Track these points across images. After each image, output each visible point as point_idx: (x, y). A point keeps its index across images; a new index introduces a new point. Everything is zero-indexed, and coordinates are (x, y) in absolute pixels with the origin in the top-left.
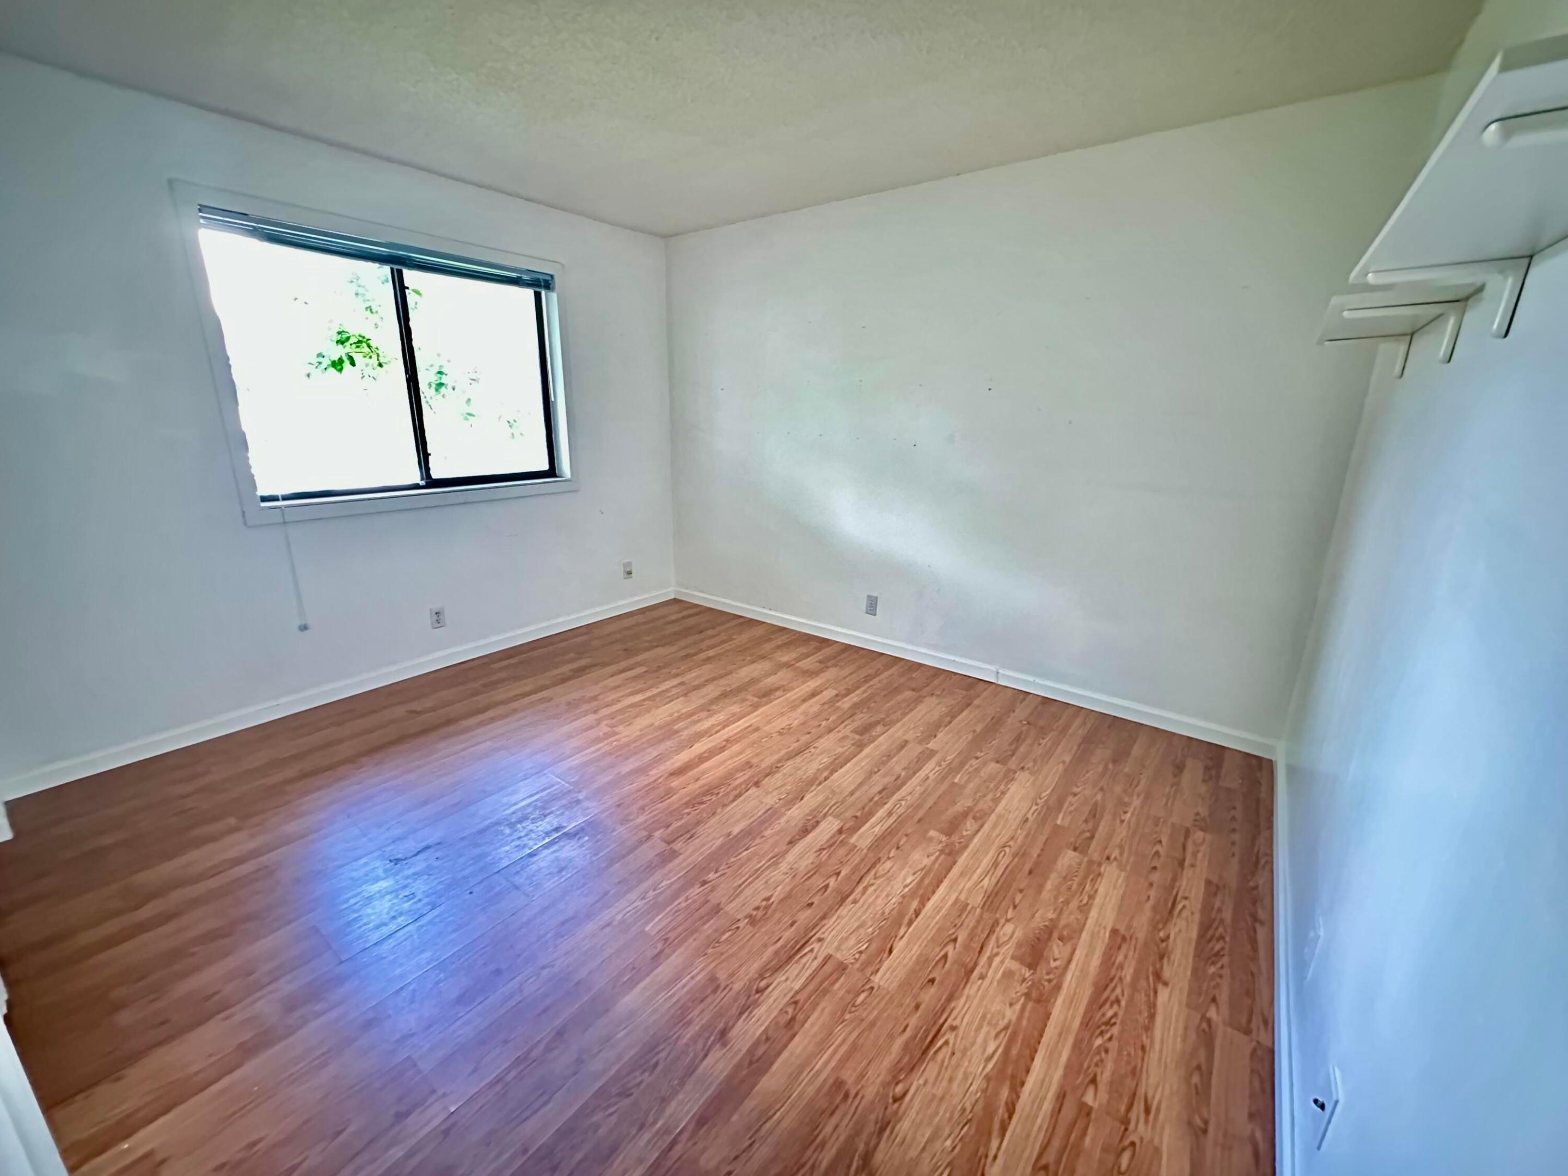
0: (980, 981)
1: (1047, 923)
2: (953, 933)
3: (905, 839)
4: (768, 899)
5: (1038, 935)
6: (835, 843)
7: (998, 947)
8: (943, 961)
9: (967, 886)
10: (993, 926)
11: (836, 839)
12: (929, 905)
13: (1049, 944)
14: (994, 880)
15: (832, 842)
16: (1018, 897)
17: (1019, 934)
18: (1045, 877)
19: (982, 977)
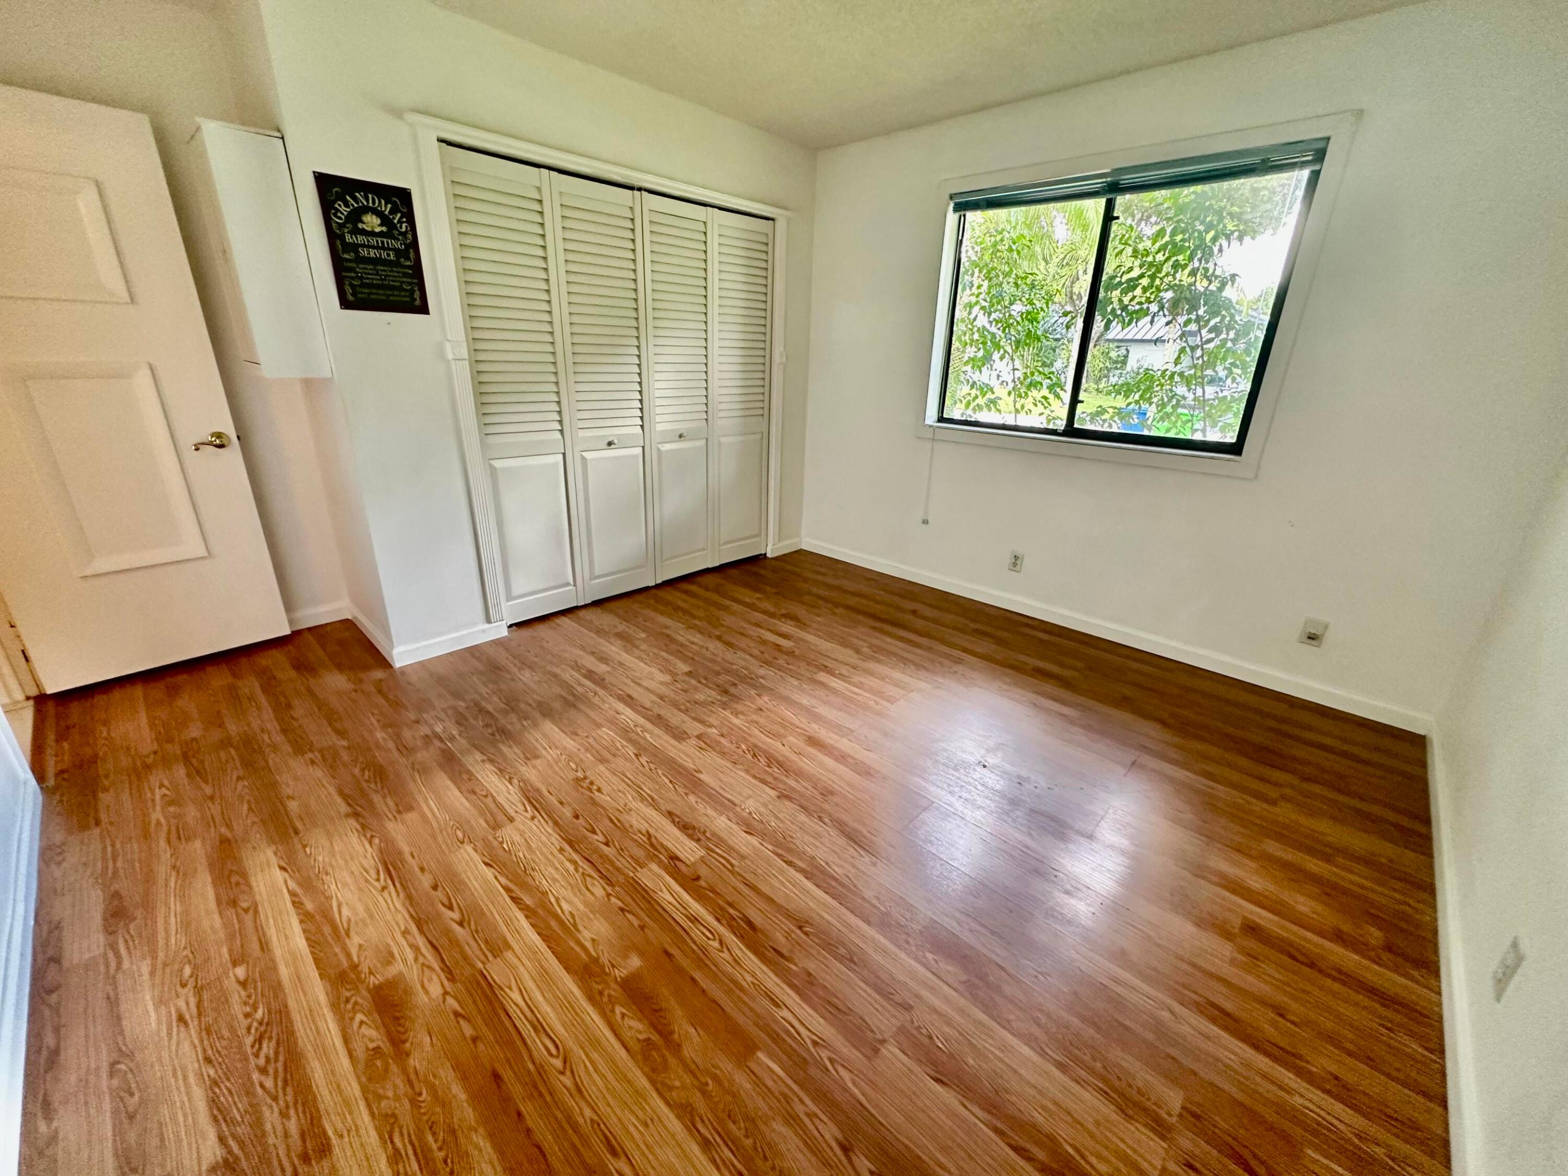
0: (403, 928)
1: (408, 1045)
2: (469, 925)
3: (636, 922)
4: (599, 790)
5: (402, 1021)
6: (656, 850)
7: (423, 964)
8: (447, 903)
9: (521, 968)
10: (450, 972)
11: (662, 851)
12: (520, 916)
13: (382, 1030)
14: (512, 1010)
15: (658, 847)
16: (468, 1031)
17: (422, 998)
18: (476, 1098)
19: (405, 933)
